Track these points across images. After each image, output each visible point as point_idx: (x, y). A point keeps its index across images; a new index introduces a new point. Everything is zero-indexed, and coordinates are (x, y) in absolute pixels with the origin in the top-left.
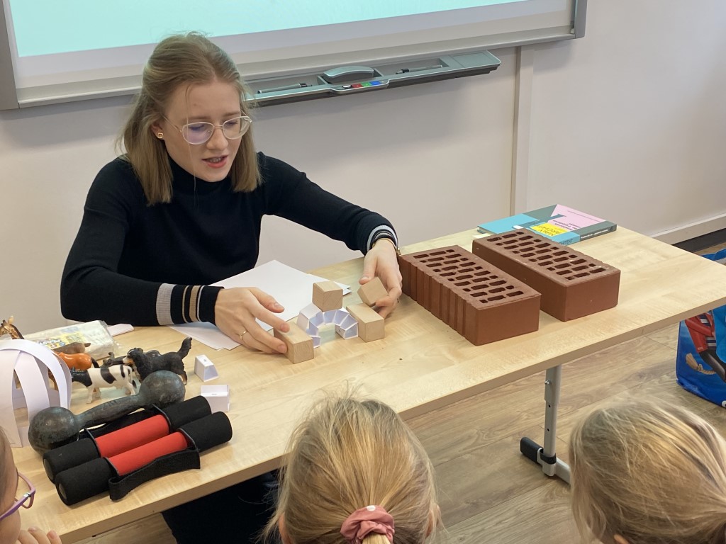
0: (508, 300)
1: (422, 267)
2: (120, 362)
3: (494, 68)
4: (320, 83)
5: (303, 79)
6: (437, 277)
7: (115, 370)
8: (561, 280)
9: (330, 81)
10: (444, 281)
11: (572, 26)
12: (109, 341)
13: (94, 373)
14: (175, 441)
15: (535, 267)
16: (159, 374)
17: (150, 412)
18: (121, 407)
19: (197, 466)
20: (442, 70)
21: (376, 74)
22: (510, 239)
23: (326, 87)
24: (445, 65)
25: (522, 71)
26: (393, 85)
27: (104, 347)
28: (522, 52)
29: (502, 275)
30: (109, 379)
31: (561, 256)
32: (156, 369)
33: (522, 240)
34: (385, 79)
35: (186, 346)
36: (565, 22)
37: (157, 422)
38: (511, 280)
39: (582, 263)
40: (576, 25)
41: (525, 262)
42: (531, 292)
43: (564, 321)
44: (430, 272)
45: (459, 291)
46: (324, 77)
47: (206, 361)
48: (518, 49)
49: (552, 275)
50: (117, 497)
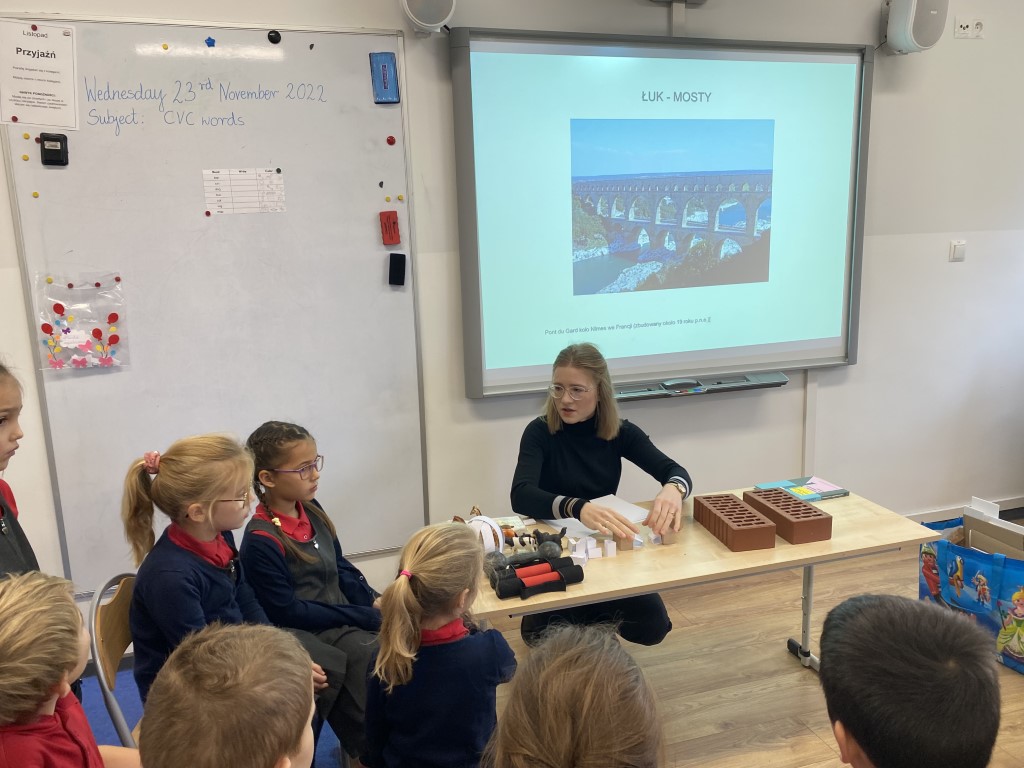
0: (755, 526)
1: (706, 503)
2: (529, 536)
3: (784, 383)
4: (661, 389)
5: (649, 386)
6: (714, 510)
7: (526, 539)
8: (793, 519)
9: (667, 388)
10: (718, 513)
11: (846, 356)
12: (523, 527)
13: (516, 540)
14: (554, 576)
15: (779, 511)
16: (548, 542)
17: (542, 561)
18: (529, 557)
19: (564, 590)
20: (745, 384)
21: (698, 385)
22: (767, 493)
23: (665, 392)
24: (748, 380)
25: (810, 386)
26: (709, 392)
27: (521, 530)
28: (809, 373)
29: (755, 512)
30: (523, 544)
31: (798, 506)
32: (547, 540)
33: (776, 495)
34: (704, 388)
35: (564, 531)
36: (841, 353)
37: (546, 566)
38: (760, 515)
39: (809, 510)
40: (849, 355)
41: (773, 507)
42: (770, 523)
43: (792, 543)
44: (711, 507)
45: (725, 519)
46: (663, 385)
47: (573, 542)
48: (805, 371)
49: (787, 516)
50: (524, 598)
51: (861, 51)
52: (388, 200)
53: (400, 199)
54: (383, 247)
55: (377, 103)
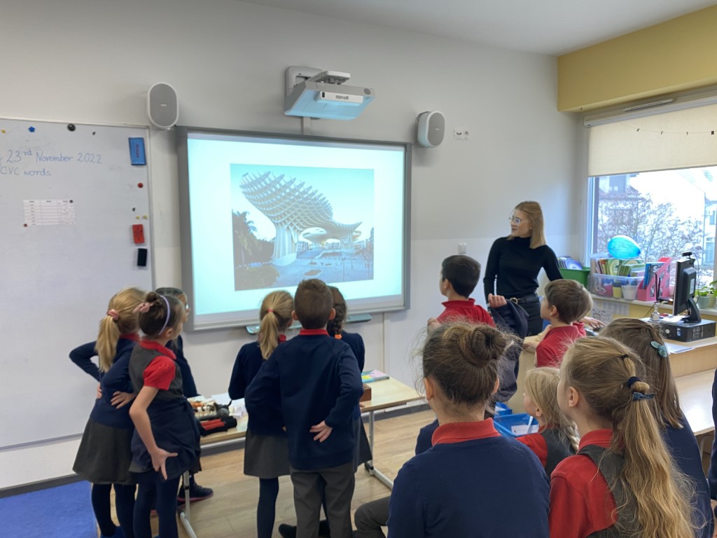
2: (210, 406)
3: (369, 320)
14: (222, 424)
16: (222, 409)
17: (218, 418)
19: (227, 431)
25: (386, 322)
28: (385, 314)
36: (402, 304)
40: (406, 304)
48: (383, 313)
51: (404, 145)
52: (138, 218)
53: (145, 218)
54: (134, 244)
55: (133, 165)
